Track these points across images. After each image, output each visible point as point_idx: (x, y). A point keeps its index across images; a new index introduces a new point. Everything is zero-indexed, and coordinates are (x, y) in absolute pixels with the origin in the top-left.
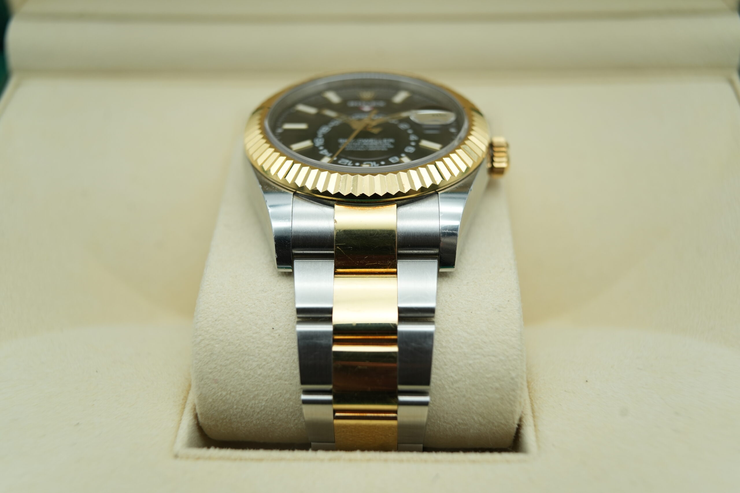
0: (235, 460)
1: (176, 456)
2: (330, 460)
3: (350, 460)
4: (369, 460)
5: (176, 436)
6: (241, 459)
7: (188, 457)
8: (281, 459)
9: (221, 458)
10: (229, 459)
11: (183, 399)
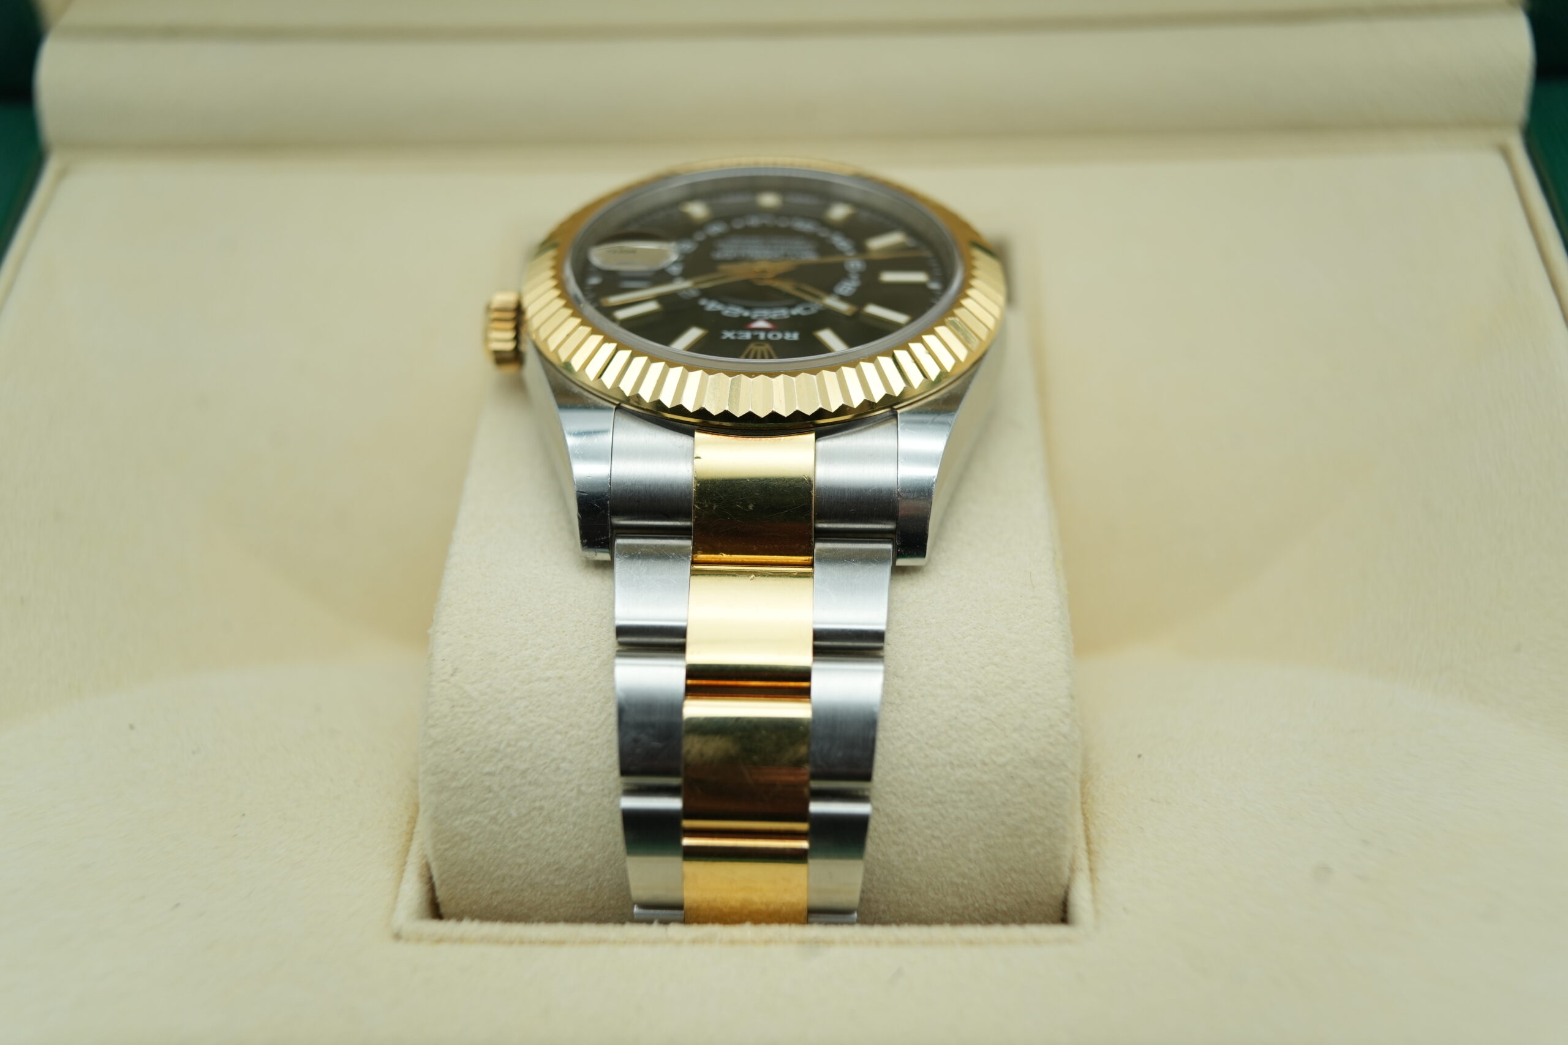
0: (511, 943)
1: (397, 937)
2: (694, 942)
3: (732, 942)
4: (768, 942)
5: (396, 898)
6: (522, 942)
7: (419, 939)
8: (600, 941)
9: (484, 940)
10: (497, 941)
11: (408, 823)
